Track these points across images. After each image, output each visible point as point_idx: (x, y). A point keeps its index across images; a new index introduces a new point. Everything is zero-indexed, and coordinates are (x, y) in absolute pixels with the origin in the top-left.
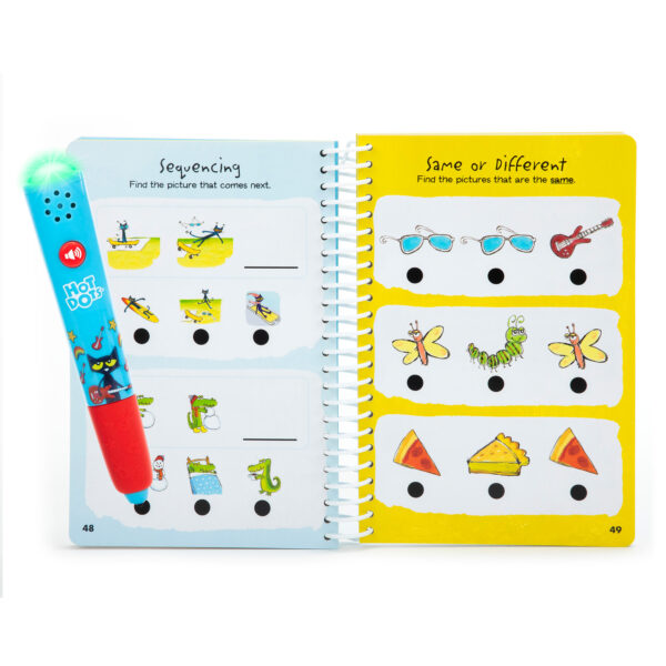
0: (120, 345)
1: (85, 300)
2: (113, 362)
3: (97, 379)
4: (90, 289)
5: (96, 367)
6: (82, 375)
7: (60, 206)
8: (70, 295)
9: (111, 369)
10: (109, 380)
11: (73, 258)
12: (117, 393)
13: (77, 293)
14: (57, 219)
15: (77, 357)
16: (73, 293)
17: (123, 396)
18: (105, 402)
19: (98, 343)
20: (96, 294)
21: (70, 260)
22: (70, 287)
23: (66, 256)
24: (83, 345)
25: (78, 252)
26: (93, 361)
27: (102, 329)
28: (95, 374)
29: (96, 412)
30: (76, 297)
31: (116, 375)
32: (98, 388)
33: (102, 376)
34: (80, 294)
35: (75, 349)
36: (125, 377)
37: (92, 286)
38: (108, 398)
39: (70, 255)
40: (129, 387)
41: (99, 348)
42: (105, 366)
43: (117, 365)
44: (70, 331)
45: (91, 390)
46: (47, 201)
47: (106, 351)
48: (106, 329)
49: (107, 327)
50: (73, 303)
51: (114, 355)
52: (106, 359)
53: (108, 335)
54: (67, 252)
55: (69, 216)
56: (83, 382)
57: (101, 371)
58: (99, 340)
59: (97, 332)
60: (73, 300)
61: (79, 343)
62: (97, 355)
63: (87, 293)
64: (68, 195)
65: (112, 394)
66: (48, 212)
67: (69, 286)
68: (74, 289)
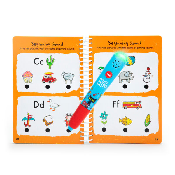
0: (98, 100)
2: (94, 101)
4: (104, 84)
5: (90, 98)
6: (86, 97)
7: (117, 64)
8: (100, 81)
9: (92, 102)
10: (89, 103)
12: (88, 107)
13: (102, 82)
14: (113, 66)
15: (89, 93)
16: (101, 81)
17: (89, 109)
18: (84, 106)
19: (95, 95)
20: (105, 86)
21: (107, 75)
22: (102, 80)
23: (107, 74)
24: (92, 92)
25: (110, 76)
27: (99, 93)
28: (88, 99)
29: (81, 106)
30: (101, 83)
31: (92, 104)
32: (86, 102)
33: (89, 101)
34: (102, 83)
36: (93, 106)
37: (105, 84)
39: (108, 75)
40: (91, 108)
41: (94, 96)
42: (91, 100)
43: (94, 102)
44: (93, 87)
45: (84, 101)
46: (115, 61)
47: (95, 98)
50: (99, 83)
51: (95, 100)
52: (93, 99)
53: (98, 95)
54: (108, 73)
55: (116, 68)
57: (90, 100)
59: (97, 93)
60: (100, 83)
62: (92, 96)
63: (103, 84)
64: (120, 64)
65: (87, 106)
66: (113, 63)
68: (102, 81)
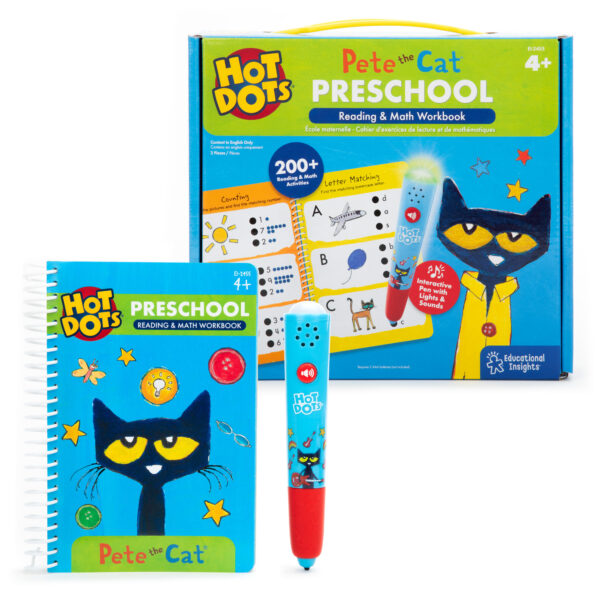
0: (324, 448)
1: (307, 409)
2: (315, 459)
3: (300, 469)
4: (313, 402)
5: (302, 460)
6: (290, 463)
7: (308, 335)
8: (298, 402)
9: (313, 464)
10: (308, 472)
11: (307, 375)
12: (312, 483)
13: (302, 402)
14: (303, 345)
15: (290, 449)
16: (300, 401)
17: (316, 486)
18: (301, 487)
19: (308, 442)
20: (317, 407)
21: (304, 377)
22: (299, 397)
23: (302, 373)
24: (296, 441)
25: (312, 373)
26: (301, 455)
27: (314, 433)
28: (300, 465)
29: (293, 492)
30: (302, 405)
31: (315, 469)
32: (299, 476)
33: (304, 467)
34: (305, 403)
35: (290, 442)
36: (322, 473)
37: (315, 400)
38: (305, 484)
39: (305, 373)
40: (322, 481)
41: (308, 447)
42: (308, 461)
43: (318, 462)
44: (290, 428)
45: (293, 476)
46: (299, 329)
47: (312, 450)
48: (317, 435)
49: (318, 432)
50: (298, 408)
51: (318, 454)
52: (310, 456)
53: (317, 439)
54: (304, 370)
55: (312, 344)
56: (290, 468)
57: (305, 464)
58: (310, 440)
59: (310, 435)
60: (299, 406)
61: (295, 438)
62: (305, 451)
63: (310, 404)
64: (315, 329)
65: (309, 483)
66: (297, 338)
67: (299, 395)
68: (301, 398)
